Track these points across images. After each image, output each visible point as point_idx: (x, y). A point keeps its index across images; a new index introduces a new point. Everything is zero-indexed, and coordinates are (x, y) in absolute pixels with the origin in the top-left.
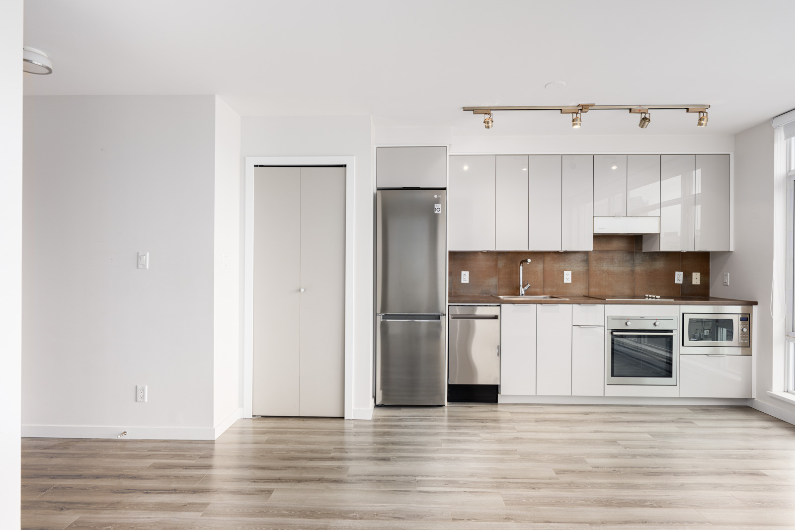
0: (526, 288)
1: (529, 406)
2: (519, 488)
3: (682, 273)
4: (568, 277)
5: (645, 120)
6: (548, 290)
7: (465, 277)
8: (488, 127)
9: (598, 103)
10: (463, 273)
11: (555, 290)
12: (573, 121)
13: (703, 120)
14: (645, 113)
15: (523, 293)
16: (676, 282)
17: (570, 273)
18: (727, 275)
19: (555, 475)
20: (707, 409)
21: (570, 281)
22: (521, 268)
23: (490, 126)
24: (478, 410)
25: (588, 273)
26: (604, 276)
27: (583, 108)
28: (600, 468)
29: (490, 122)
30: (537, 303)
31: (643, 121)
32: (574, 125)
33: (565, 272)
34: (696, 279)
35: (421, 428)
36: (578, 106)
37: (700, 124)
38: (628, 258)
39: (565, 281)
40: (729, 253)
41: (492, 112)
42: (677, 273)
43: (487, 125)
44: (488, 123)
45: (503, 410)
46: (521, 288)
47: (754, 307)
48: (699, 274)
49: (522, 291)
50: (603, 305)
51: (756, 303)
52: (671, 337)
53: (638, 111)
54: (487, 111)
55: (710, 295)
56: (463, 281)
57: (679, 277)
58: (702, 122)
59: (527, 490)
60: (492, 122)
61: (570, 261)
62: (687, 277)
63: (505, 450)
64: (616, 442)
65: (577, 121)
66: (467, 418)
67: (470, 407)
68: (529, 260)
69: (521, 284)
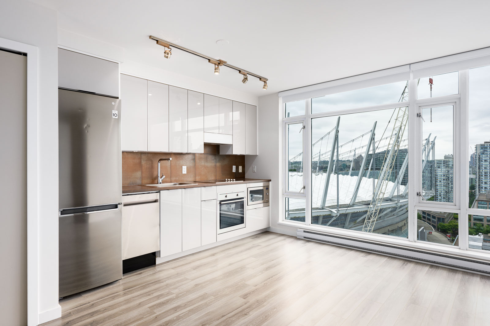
0: (162, 178)
2: (239, 318)
3: (236, 166)
4: (184, 170)
5: (245, 79)
6: (173, 179)
8: (167, 57)
9: (229, 63)
11: (177, 178)
12: (215, 69)
13: (266, 86)
14: (246, 76)
15: (161, 182)
16: (233, 171)
17: (186, 167)
18: (255, 167)
19: (244, 300)
21: (185, 173)
22: (159, 164)
23: (169, 57)
25: (195, 167)
26: (203, 169)
27: (220, 63)
28: (258, 285)
29: (170, 54)
30: (182, 188)
31: (245, 80)
32: (215, 72)
33: (183, 167)
34: (240, 169)
35: (121, 306)
36: (218, 60)
38: (214, 158)
39: (183, 173)
40: (256, 156)
41: (171, 47)
43: (167, 55)
44: (168, 54)
45: (165, 268)
46: (159, 178)
47: (270, 182)
48: (241, 167)
49: (160, 180)
51: (270, 180)
52: (242, 201)
53: (243, 73)
54: (167, 45)
55: (246, 178)
57: (234, 169)
58: (265, 87)
59: (244, 317)
60: (171, 54)
61: (185, 159)
62: (237, 169)
63: (201, 296)
64: (245, 267)
65: (218, 70)
66: (148, 283)
67: (140, 274)
68: (171, 159)
69: (159, 175)
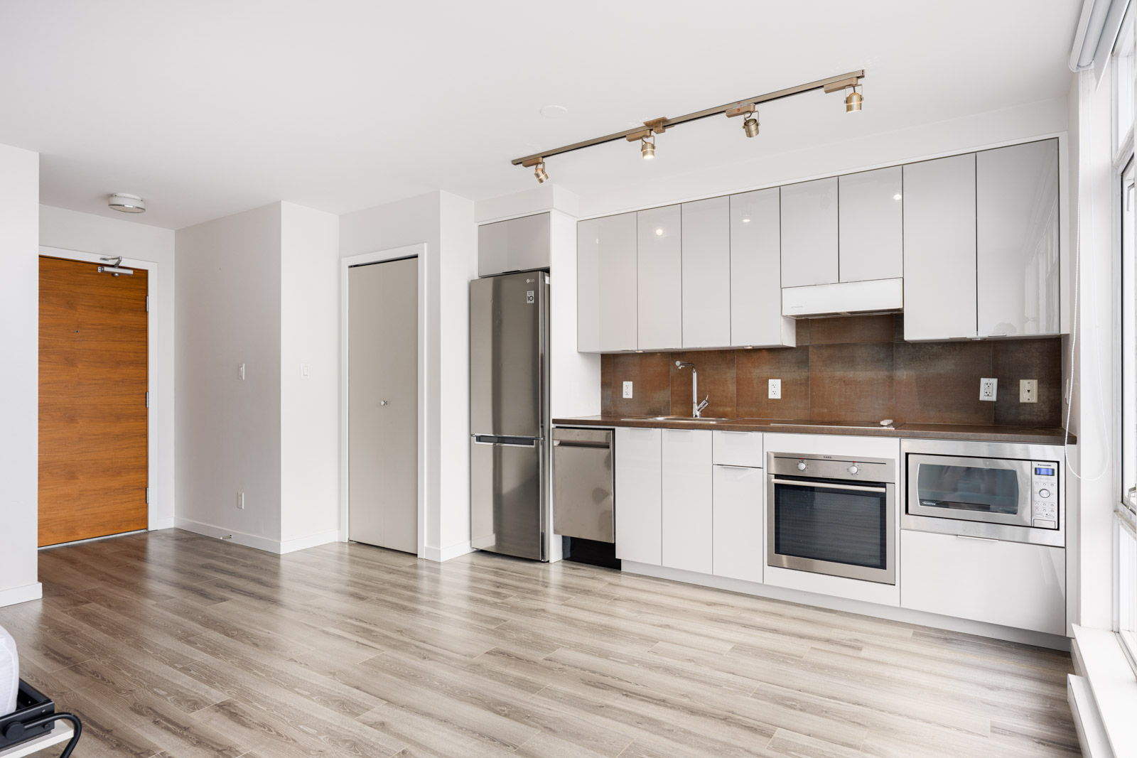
0: (702, 407)
1: (652, 581)
3: (994, 381)
4: (775, 389)
6: (743, 409)
7: (628, 390)
9: (670, 116)
10: (625, 383)
11: (754, 409)
12: (643, 149)
14: (751, 112)
15: (697, 413)
16: (983, 397)
17: (779, 382)
20: (949, 638)
21: (778, 396)
24: (581, 574)
25: (809, 382)
26: (837, 386)
33: (771, 381)
34: (1028, 391)
37: (849, 108)
39: (771, 396)
41: (545, 160)
42: (983, 381)
43: (539, 178)
46: (695, 405)
48: (1034, 381)
49: (696, 410)
50: (759, 435)
51: (1074, 441)
52: (884, 494)
53: (737, 112)
54: (536, 160)
55: (1062, 425)
56: (625, 396)
57: (988, 389)
61: (778, 362)
62: (1008, 386)
65: (647, 148)
67: (574, 569)
69: (695, 400)
